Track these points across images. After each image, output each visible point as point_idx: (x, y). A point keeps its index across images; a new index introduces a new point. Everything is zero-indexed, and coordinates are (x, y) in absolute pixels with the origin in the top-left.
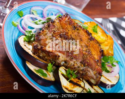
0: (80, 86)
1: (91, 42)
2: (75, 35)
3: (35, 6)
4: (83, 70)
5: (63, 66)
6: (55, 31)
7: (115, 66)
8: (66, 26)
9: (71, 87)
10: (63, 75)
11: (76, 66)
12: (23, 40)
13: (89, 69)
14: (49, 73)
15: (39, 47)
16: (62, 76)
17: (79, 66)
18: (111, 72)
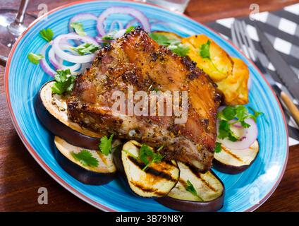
0: (168, 177)
1: (191, 82)
2: (157, 72)
3: (78, 14)
4: (175, 143)
5: (134, 138)
6: (112, 69)
7: (249, 126)
8: (137, 56)
9: (149, 183)
10: (131, 158)
11: (159, 137)
12: (50, 91)
13: (187, 141)
14: (105, 157)
15: (80, 106)
16: (129, 160)
17: (166, 136)
18: (241, 140)
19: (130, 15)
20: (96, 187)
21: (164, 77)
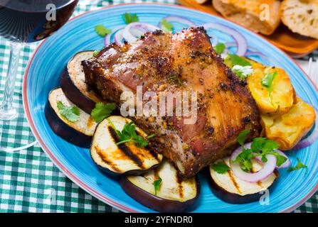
0: (138, 162)
1: (222, 92)
2: (192, 70)
4: (165, 134)
9: (114, 156)
10: (111, 129)
11: (152, 123)
13: (176, 136)
19: (232, 36)
20: (66, 142)
21: (197, 77)
